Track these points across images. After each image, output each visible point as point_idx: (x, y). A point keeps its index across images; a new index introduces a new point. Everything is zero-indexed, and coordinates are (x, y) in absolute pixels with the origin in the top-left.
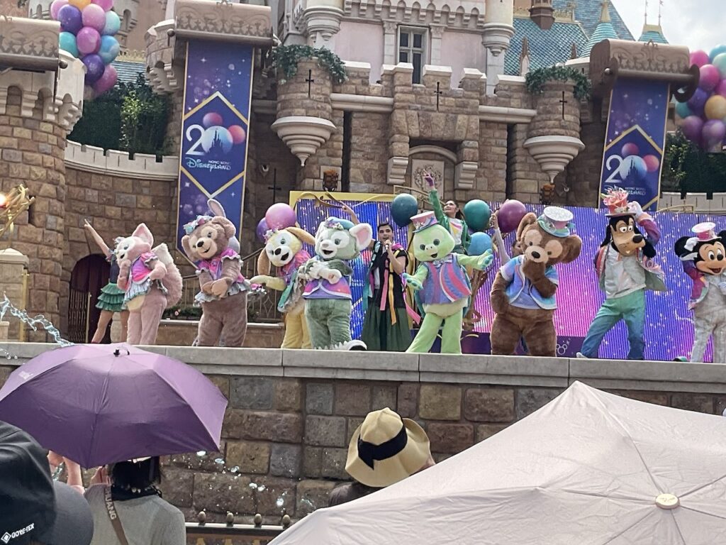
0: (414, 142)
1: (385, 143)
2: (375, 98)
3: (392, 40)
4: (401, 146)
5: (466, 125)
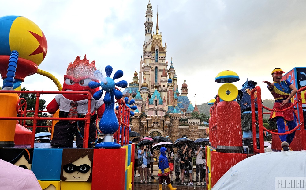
0: (154, 123)
2: (150, 119)
3: (154, 112)
4: (152, 123)
5: (158, 121)
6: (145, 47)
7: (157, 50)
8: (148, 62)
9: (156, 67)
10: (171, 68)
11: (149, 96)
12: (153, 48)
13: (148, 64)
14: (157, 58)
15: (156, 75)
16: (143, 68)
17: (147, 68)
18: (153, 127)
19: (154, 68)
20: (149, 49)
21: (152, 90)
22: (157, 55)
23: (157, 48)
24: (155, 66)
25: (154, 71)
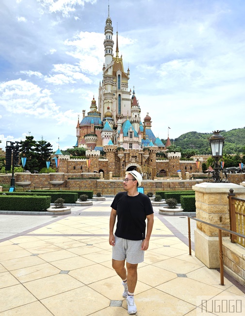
0: (132, 156)
1: (129, 156)
2: (128, 152)
3: (129, 144)
5: (137, 154)
6: (106, 70)
7: (119, 75)
8: (109, 89)
9: (120, 95)
12: (114, 73)
13: (109, 91)
14: (119, 84)
15: (120, 104)
16: (104, 96)
17: (109, 96)
19: (117, 95)
20: (110, 73)
22: (119, 81)
23: (119, 73)
24: (118, 94)
25: (117, 99)
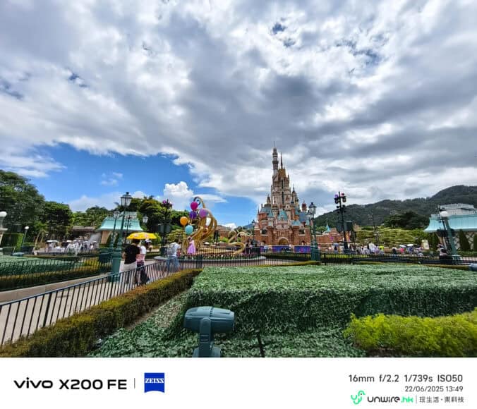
0: (281, 233)
6: (274, 178)
8: (276, 189)
9: (283, 192)
10: (294, 192)
11: (278, 214)
12: (279, 179)
13: (276, 191)
14: (282, 186)
15: (283, 198)
16: (273, 194)
17: (276, 194)
18: (281, 236)
19: (281, 193)
20: (277, 180)
21: (280, 210)
22: (282, 184)
23: (282, 179)
25: (281, 195)
